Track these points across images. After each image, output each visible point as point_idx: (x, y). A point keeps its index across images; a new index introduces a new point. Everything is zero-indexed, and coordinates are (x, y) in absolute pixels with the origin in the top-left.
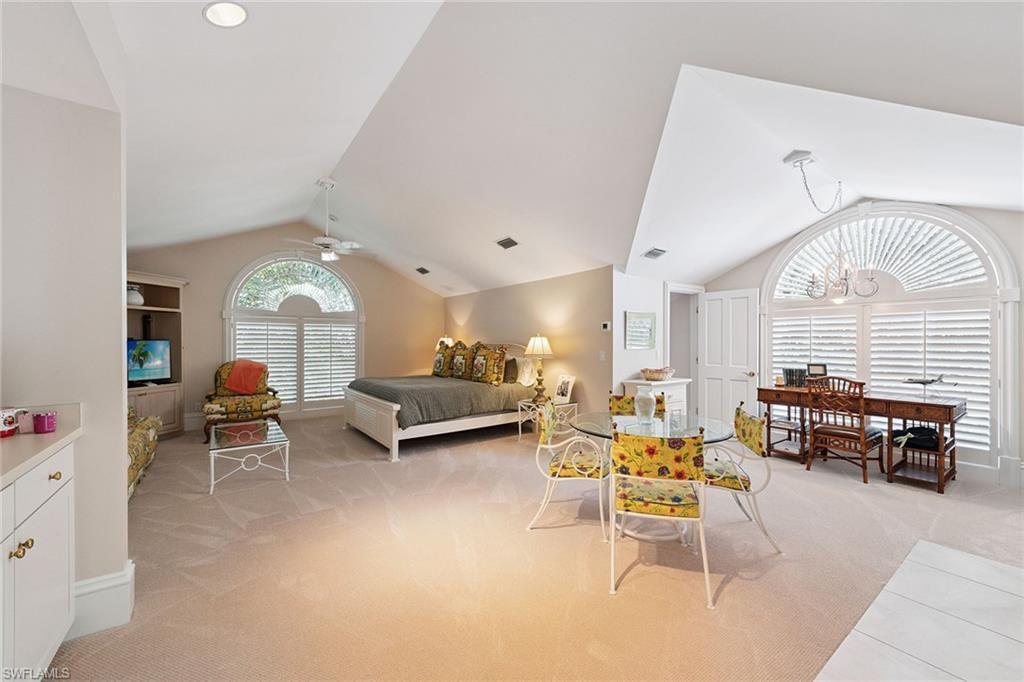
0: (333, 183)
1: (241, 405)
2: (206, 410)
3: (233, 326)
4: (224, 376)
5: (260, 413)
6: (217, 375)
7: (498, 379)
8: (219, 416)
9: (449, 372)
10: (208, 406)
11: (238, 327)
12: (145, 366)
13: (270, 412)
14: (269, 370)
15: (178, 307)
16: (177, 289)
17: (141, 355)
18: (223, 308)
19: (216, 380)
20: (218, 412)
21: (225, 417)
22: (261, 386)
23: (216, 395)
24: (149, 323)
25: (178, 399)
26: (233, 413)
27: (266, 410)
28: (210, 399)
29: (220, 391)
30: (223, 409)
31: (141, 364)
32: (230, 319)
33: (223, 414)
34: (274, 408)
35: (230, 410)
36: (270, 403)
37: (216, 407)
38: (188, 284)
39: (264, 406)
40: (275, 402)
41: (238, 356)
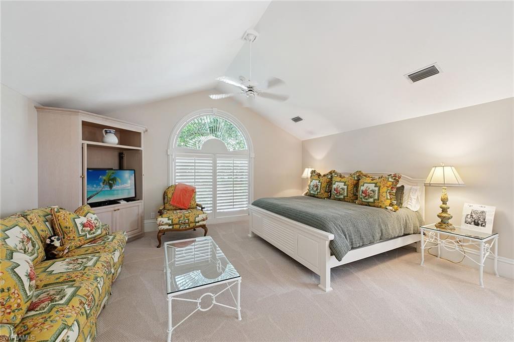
0: (256, 34)
1: (182, 219)
2: (158, 222)
3: (174, 160)
4: (170, 195)
5: (194, 224)
6: (165, 194)
7: (391, 205)
8: (166, 227)
9: (326, 195)
10: (160, 219)
11: (177, 161)
12: (114, 188)
13: (201, 223)
14: (197, 190)
15: (140, 147)
16: (140, 133)
17: (111, 180)
18: (168, 148)
19: (164, 199)
20: (167, 224)
21: (171, 227)
22: (193, 203)
23: (164, 208)
24: (122, 158)
25: (141, 211)
26: (176, 224)
27: (198, 222)
28: (161, 213)
29: (168, 206)
30: (170, 222)
31: (111, 186)
32: (172, 155)
33: (170, 225)
34: (203, 220)
35: (174, 222)
36: (201, 217)
37: (164, 220)
38: (147, 131)
39: (197, 219)
40: (204, 216)
41: (177, 181)
